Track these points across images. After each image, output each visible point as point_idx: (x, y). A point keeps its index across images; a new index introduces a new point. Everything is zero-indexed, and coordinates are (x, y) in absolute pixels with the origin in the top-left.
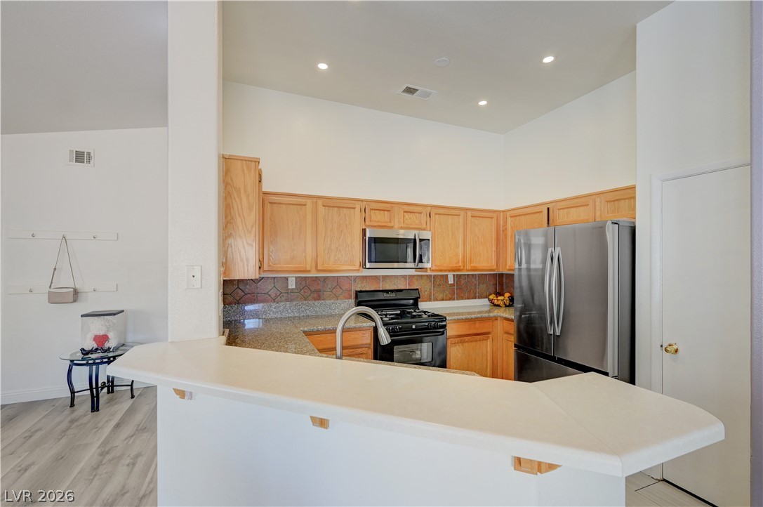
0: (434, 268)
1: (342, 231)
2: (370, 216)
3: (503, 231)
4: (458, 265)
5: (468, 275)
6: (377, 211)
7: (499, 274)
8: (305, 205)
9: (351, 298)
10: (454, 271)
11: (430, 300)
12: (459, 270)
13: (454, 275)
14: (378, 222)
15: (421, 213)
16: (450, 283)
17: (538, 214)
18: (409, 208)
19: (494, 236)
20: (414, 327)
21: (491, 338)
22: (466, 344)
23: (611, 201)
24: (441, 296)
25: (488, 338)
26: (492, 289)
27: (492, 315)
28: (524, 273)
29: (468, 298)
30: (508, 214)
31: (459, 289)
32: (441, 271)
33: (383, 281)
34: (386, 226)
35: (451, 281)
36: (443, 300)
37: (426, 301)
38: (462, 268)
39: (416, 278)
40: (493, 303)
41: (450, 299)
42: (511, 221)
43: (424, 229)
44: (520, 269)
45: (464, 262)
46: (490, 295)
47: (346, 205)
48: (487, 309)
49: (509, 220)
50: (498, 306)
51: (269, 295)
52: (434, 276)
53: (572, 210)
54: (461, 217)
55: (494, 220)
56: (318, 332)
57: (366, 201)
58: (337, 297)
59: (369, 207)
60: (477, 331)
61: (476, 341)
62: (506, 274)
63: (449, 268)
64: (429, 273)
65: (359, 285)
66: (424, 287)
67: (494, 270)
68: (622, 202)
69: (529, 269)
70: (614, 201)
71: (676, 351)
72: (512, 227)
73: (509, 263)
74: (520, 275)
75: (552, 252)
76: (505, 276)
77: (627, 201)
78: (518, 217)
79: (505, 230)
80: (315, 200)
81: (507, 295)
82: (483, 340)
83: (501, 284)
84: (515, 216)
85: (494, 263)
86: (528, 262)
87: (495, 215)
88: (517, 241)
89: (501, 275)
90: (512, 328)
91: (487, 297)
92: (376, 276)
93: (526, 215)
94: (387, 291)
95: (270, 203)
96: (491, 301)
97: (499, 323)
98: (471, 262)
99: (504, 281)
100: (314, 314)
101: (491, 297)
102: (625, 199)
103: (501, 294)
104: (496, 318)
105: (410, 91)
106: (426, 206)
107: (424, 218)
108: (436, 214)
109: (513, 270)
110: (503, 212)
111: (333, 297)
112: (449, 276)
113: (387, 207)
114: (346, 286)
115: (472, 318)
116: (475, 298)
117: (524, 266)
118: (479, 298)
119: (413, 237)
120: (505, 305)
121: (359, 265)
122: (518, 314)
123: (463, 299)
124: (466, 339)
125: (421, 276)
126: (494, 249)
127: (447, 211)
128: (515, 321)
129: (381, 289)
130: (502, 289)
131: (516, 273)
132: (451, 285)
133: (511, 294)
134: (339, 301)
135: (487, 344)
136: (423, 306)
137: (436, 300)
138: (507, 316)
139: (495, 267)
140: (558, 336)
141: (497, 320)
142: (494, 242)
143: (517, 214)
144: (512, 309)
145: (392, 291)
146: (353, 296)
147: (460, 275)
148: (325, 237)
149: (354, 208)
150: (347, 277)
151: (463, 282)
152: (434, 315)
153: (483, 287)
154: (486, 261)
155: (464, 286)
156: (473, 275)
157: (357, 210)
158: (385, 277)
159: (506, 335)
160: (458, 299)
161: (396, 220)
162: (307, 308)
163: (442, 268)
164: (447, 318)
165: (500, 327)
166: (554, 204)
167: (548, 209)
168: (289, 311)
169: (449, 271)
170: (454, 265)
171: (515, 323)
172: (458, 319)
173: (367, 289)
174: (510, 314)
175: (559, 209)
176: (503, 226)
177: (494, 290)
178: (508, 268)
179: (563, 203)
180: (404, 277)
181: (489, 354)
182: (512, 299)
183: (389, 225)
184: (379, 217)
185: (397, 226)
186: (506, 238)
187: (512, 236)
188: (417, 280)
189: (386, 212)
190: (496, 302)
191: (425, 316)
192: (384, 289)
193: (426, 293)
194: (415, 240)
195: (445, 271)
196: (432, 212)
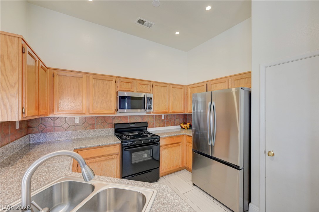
0: (154, 112)
1: (104, 93)
2: (121, 85)
3: (187, 95)
4: (166, 110)
5: (171, 115)
6: (125, 83)
7: (185, 114)
8: (82, 77)
9: (112, 127)
10: (164, 113)
11: (153, 127)
12: (166, 113)
13: (164, 115)
14: (125, 88)
15: (148, 85)
16: (162, 119)
17: (202, 87)
18: (142, 82)
19: (183, 97)
20: (143, 142)
21: (181, 145)
22: (170, 149)
23: (236, 80)
24: (158, 125)
25: (180, 144)
26: (181, 121)
27: (181, 134)
28: (195, 114)
29: (171, 126)
30: (189, 87)
31: (167, 121)
32: (158, 113)
33: (129, 118)
34: (129, 91)
35: (163, 118)
36: (159, 127)
37: (151, 128)
38: (168, 112)
39: (146, 116)
40: (182, 128)
41: (163, 126)
42: (190, 90)
43: (150, 93)
44: (194, 112)
45: (169, 109)
46: (181, 124)
47: (107, 79)
48: (179, 130)
49: (189, 89)
50: (185, 129)
51: (63, 128)
52: (155, 115)
53: (218, 84)
54: (168, 87)
55: (183, 90)
56: (86, 149)
57: (119, 77)
58: (104, 127)
59: (120, 80)
60: (175, 142)
61: (174, 147)
62: (188, 114)
63: (162, 112)
64: (152, 114)
65: (117, 121)
66: (150, 121)
67: (182, 113)
68: (242, 80)
69: (197, 112)
70: (238, 80)
71: (273, 155)
72: (190, 93)
73: (189, 110)
74: (194, 115)
75: (210, 104)
76: (187, 116)
77: (244, 79)
78: (193, 89)
79: (187, 94)
80: (88, 75)
81: (188, 124)
82: (178, 146)
83: (186, 118)
84: (192, 88)
85: (182, 109)
86: (197, 109)
87: (183, 87)
88: (193, 99)
89: (186, 115)
90: (191, 140)
91: (179, 125)
92: (126, 116)
93: (197, 87)
94: (131, 123)
95: (59, 75)
96: (181, 127)
97: (185, 137)
98: (172, 109)
99: (187, 117)
100: (90, 136)
101: (181, 125)
102: (243, 79)
103: (185, 123)
104: (183, 135)
105: (141, 22)
106: (151, 81)
107: (149, 87)
108: (155, 86)
109: (192, 113)
110: (187, 86)
111: (102, 127)
112: (162, 115)
113: (130, 81)
114: (109, 121)
115: (172, 136)
116: (174, 125)
117: (195, 111)
118: (176, 125)
119: (144, 97)
120: (188, 128)
121: (114, 110)
122: (193, 133)
123: (169, 126)
124: (170, 146)
125: (149, 115)
126: (183, 103)
127: (160, 85)
128: (192, 137)
129: (128, 122)
130: (186, 121)
131: (192, 114)
132: (163, 120)
133: (190, 123)
134: (105, 129)
135: (179, 148)
136: (150, 130)
137: (156, 127)
138: (188, 134)
139: (183, 111)
140: (214, 146)
141: (184, 136)
142: (182, 100)
143: (193, 87)
144: (190, 130)
145: (134, 123)
146: (113, 126)
147: (168, 115)
148: (94, 95)
149: (112, 81)
150: (110, 116)
151: (169, 118)
152: (154, 135)
153: (178, 120)
154: (179, 108)
155: (169, 120)
156: (173, 115)
157: (114, 82)
158: (130, 116)
159: (188, 143)
160: (166, 126)
161: (135, 88)
162: (86, 133)
163: (158, 112)
164: (160, 136)
165: (185, 140)
166: (209, 82)
167: (207, 84)
168: (75, 135)
169: (162, 113)
170: (164, 110)
171: (192, 138)
172: (165, 137)
173: (121, 123)
174: (190, 133)
175: (212, 84)
176: (187, 93)
177: (183, 122)
178: (189, 111)
179: (213, 81)
180: (140, 116)
181: (180, 153)
182: (191, 126)
183: (131, 90)
184: (125, 86)
185: (135, 91)
186: (188, 98)
187: (190, 97)
188: (147, 117)
189: (130, 84)
190: (183, 127)
191: (149, 136)
192: (130, 122)
193: (151, 124)
194: (144, 98)
195: (160, 113)
196: (153, 84)
